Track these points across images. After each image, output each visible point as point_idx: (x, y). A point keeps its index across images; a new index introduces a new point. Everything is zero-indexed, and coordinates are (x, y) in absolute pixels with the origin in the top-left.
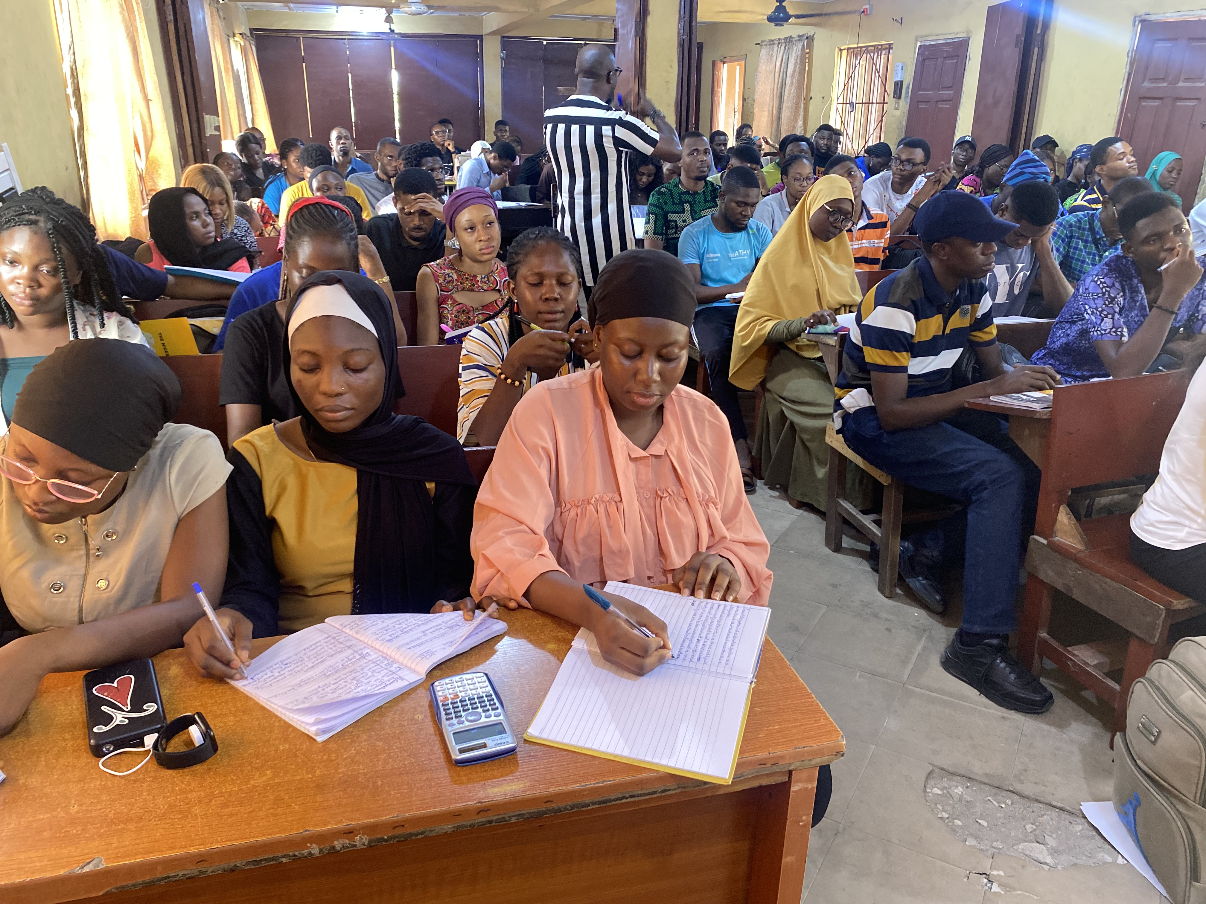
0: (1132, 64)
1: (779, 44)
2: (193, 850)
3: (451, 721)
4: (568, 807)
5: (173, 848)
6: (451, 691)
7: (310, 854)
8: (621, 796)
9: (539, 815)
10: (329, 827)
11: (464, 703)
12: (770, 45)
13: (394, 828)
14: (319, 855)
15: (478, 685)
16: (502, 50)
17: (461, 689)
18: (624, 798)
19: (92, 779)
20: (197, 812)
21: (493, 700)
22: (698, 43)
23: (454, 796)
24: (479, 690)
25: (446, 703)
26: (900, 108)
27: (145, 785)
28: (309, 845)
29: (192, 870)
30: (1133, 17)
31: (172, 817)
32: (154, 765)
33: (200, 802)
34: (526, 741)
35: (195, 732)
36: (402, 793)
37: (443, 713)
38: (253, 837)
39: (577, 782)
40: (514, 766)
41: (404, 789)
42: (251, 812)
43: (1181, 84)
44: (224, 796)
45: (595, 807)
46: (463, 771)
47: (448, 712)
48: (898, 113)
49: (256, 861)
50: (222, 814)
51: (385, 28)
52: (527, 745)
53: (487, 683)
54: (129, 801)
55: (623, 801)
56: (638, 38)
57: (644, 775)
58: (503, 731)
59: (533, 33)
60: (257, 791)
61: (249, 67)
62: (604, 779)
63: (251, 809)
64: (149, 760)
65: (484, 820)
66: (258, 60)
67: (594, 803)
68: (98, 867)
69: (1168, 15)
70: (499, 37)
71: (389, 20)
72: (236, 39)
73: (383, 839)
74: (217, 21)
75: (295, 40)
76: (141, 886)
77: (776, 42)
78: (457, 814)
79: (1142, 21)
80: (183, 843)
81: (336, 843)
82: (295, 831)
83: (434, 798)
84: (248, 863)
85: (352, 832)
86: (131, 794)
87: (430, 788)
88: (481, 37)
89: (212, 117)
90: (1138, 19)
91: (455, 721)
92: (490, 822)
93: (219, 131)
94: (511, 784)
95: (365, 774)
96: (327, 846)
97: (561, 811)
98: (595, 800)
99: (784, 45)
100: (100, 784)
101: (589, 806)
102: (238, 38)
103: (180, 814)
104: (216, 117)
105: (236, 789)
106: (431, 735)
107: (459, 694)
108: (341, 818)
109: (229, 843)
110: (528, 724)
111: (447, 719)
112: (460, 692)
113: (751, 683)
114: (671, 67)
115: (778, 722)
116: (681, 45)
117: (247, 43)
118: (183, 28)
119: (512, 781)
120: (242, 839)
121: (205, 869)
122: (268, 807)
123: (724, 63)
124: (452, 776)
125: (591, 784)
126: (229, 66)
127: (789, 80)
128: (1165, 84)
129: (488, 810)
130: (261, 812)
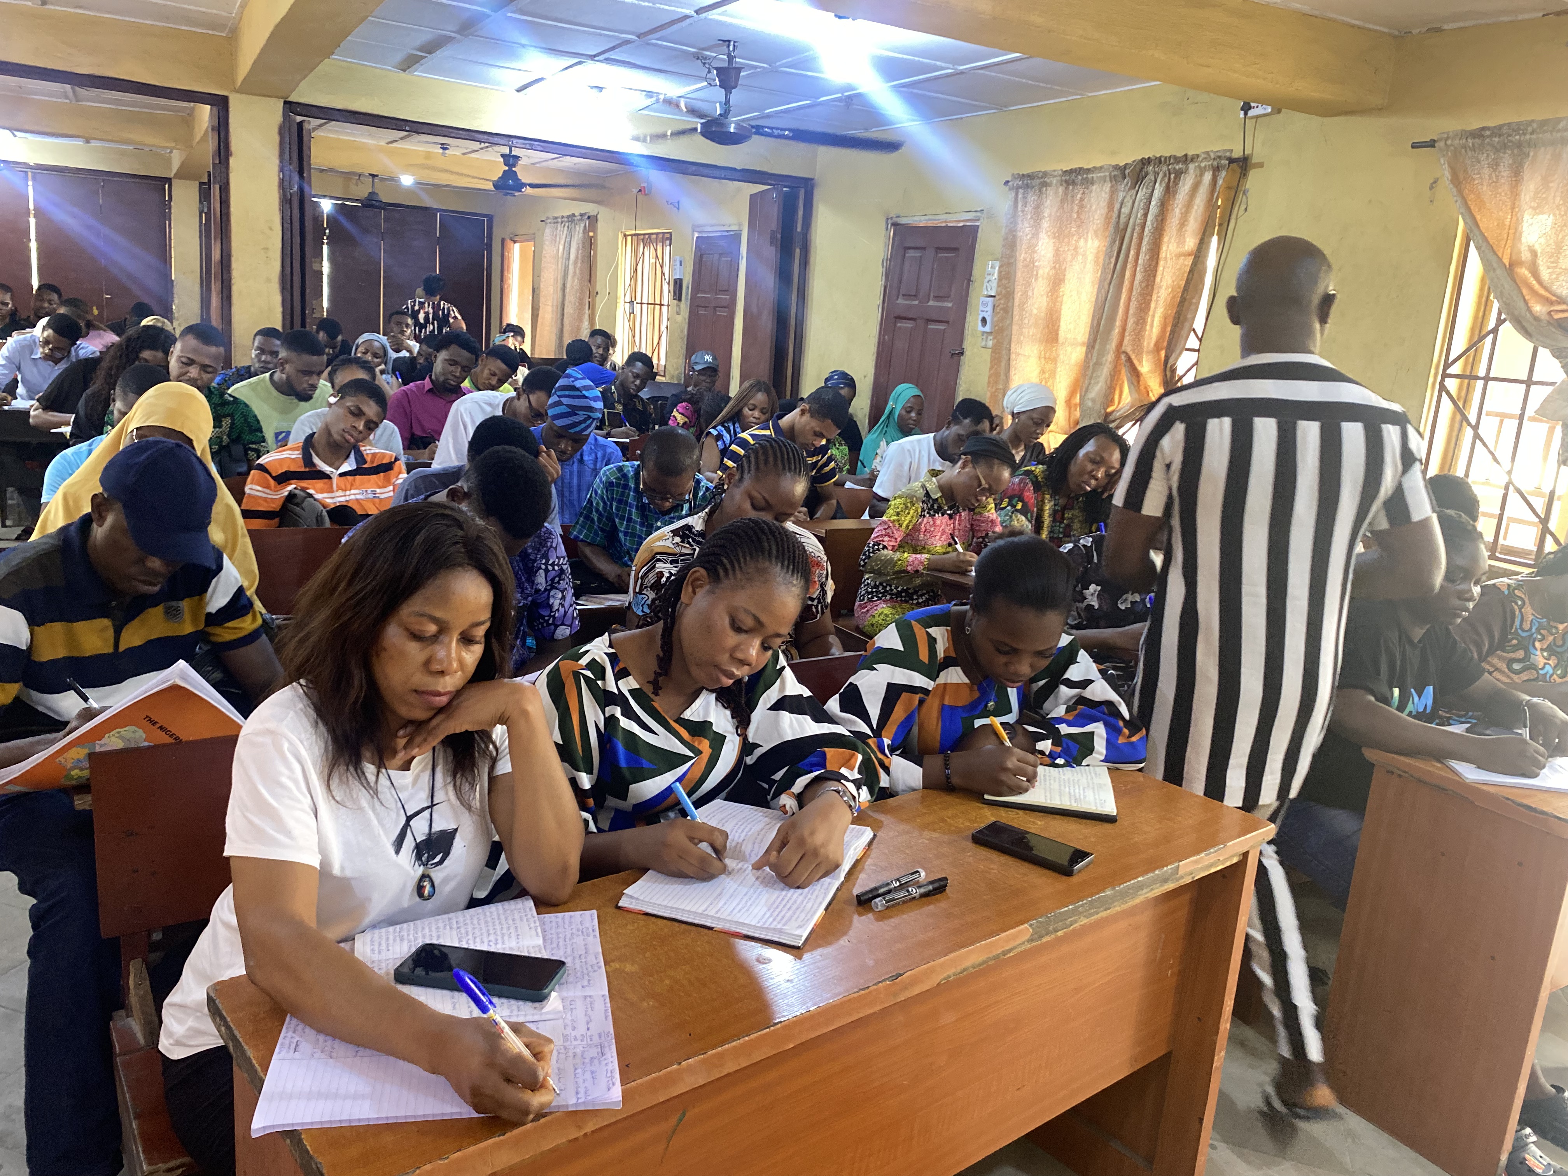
0: (887, 275)
1: (562, 222)
12: (555, 224)
26: (682, 313)
30: (885, 219)
43: (931, 303)
48: (679, 318)
69: (916, 218)
70: (197, 184)
77: (560, 220)
79: (895, 225)
88: (169, 180)
90: (890, 222)
99: (567, 225)
114: (271, 229)
123: (515, 242)
127: (571, 267)
128: (916, 302)
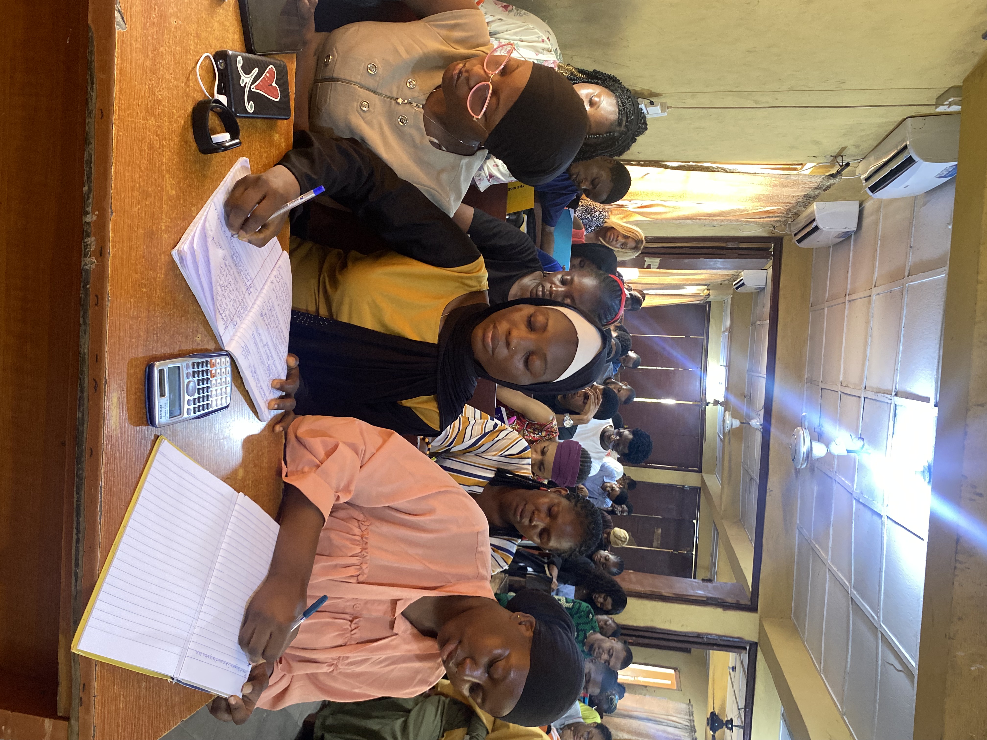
1: (690, 720)
2: (115, 108)
3: (191, 367)
4: (81, 472)
5: (120, 91)
6: (219, 371)
7: (87, 213)
8: (82, 528)
9: (77, 440)
10: (111, 234)
11: (205, 382)
12: (689, 712)
13: (97, 296)
14: (84, 221)
15: (219, 398)
16: (690, 487)
17: (219, 381)
18: (78, 531)
19: (197, 44)
20: (150, 121)
21: (203, 410)
22: (690, 649)
23: (117, 358)
24: (214, 398)
25: (209, 365)
27: (183, 85)
28: (97, 213)
29: (95, 104)
31: (150, 99)
32: (200, 98)
33: (159, 127)
34: (157, 437)
35: (224, 137)
36: (131, 309)
37: (200, 360)
38: (116, 164)
39: (106, 484)
40: (135, 422)
41: (134, 312)
42: (140, 168)
44: (160, 148)
45: (75, 499)
46: (140, 372)
47: (200, 366)
49: (91, 163)
50: (143, 142)
51: (710, 398)
52: (153, 438)
53: (220, 407)
54: (172, 67)
55: (75, 531)
56: (705, 599)
57: (99, 555)
58: (172, 415)
59: (702, 513)
60: (159, 177)
61: (686, 297)
62: (103, 513)
63: (143, 168)
64: (205, 95)
65: (86, 384)
66: (688, 304)
67: (79, 500)
68: (117, 25)
70: (699, 486)
71: (716, 403)
72: (706, 290)
73: (87, 283)
74: (722, 278)
75: (702, 333)
76: (89, 58)
77: (691, 718)
78: (98, 359)
80: (123, 102)
81: (93, 239)
82: (114, 203)
83: (119, 337)
84: (90, 155)
85: (101, 255)
86: (177, 71)
87: (130, 337)
88: (700, 471)
89: (658, 264)
91: (191, 370)
92: (82, 391)
93: (647, 268)
94: (118, 416)
95: (155, 279)
96: (92, 230)
97: (78, 464)
98: (82, 501)
99: (689, 725)
100: (190, 49)
101: (77, 494)
102: (706, 292)
103: (151, 106)
104: (657, 267)
105: (164, 160)
106: (180, 346)
107: (215, 378)
108: (117, 247)
109: (115, 141)
110: (173, 441)
111: (193, 363)
112: (216, 380)
113: (172, 678)
114: (682, 626)
115: (126, 706)
116: (699, 635)
117: (702, 298)
118: (722, 253)
119: (121, 418)
120: (116, 154)
121: (93, 115)
122: (142, 184)
123: (675, 671)
124: (136, 359)
125: (102, 498)
126: (689, 282)
129: (96, 390)
130: (138, 176)
